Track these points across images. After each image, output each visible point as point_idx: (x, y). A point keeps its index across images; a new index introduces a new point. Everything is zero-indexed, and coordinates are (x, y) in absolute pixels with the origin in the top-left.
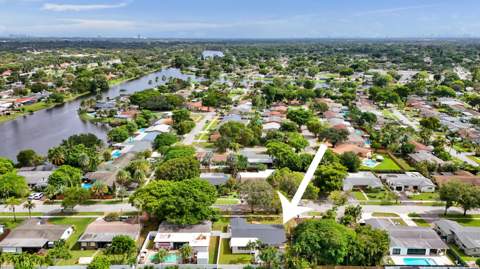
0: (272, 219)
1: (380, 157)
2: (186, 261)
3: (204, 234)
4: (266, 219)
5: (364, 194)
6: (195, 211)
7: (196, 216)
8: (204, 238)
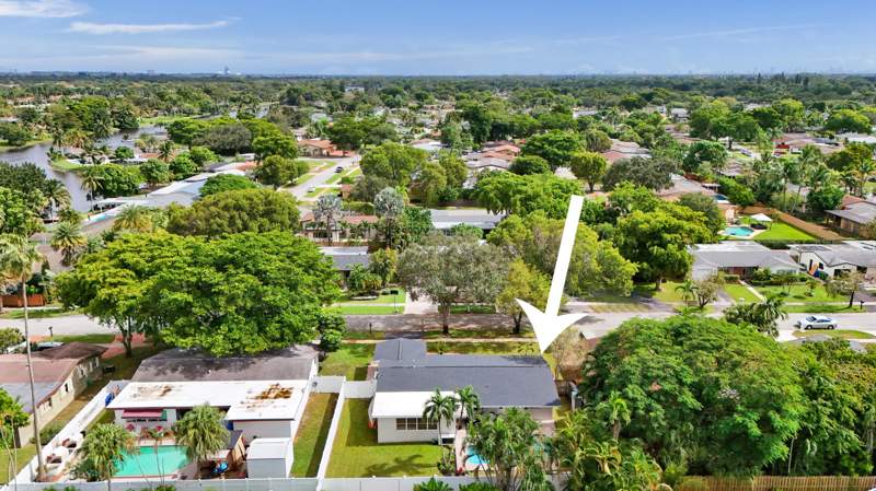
0: (501, 347)
1: (761, 217)
2: (209, 470)
3: (285, 384)
4: (485, 347)
5: (751, 289)
6: (261, 314)
7: (261, 330)
8: (286, 394)
